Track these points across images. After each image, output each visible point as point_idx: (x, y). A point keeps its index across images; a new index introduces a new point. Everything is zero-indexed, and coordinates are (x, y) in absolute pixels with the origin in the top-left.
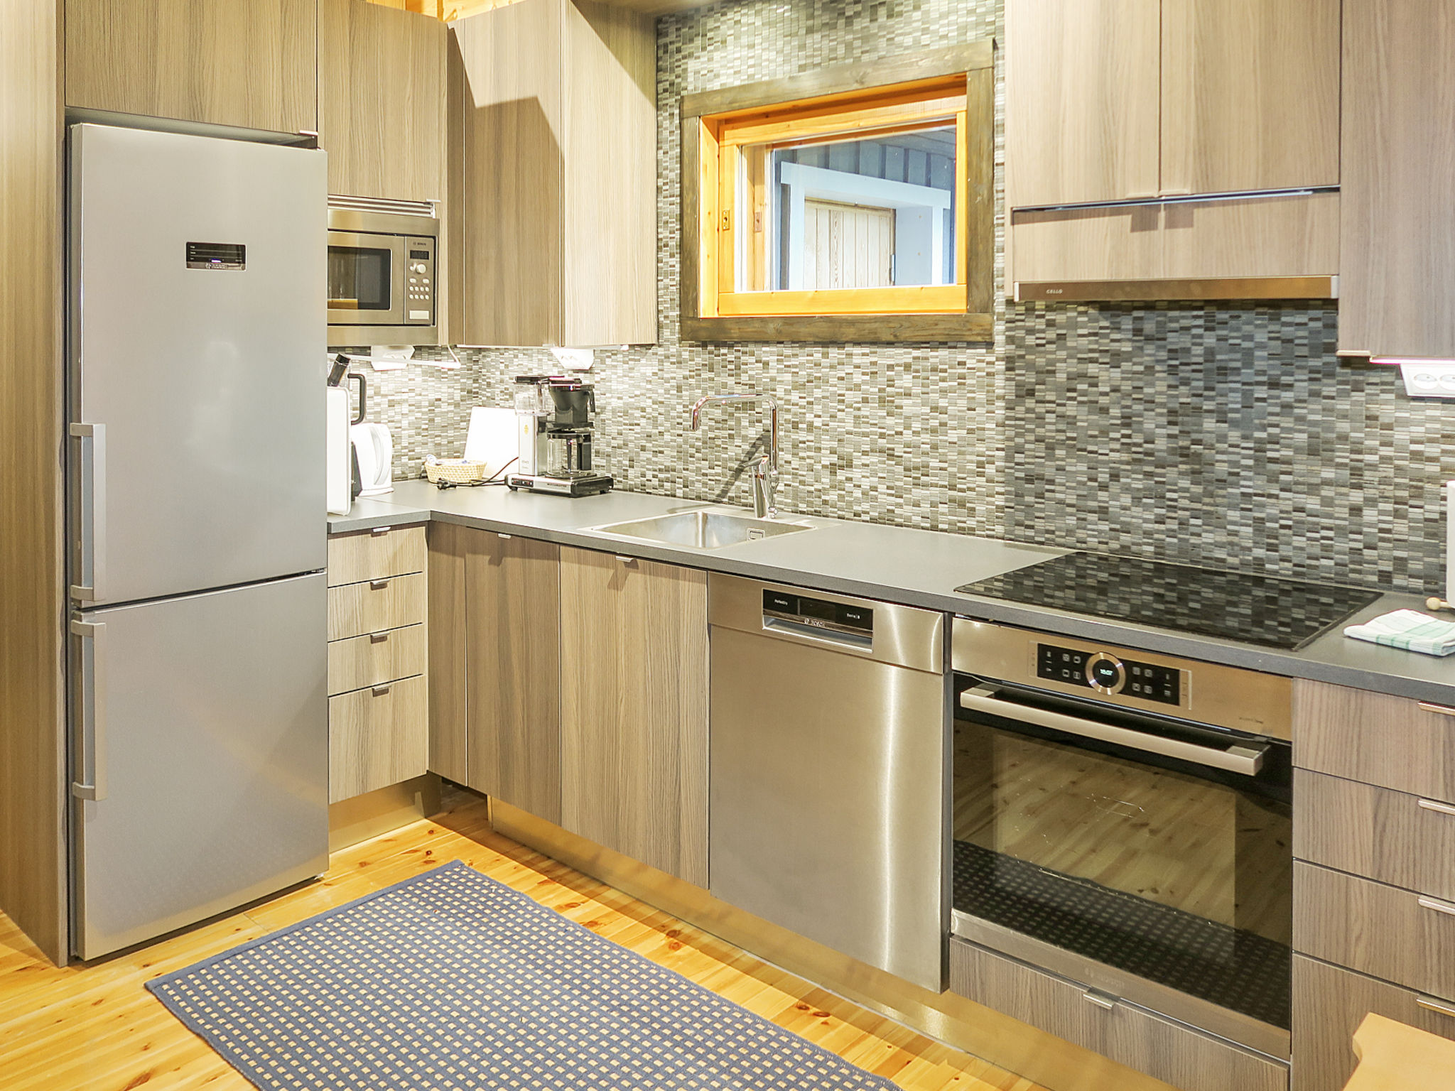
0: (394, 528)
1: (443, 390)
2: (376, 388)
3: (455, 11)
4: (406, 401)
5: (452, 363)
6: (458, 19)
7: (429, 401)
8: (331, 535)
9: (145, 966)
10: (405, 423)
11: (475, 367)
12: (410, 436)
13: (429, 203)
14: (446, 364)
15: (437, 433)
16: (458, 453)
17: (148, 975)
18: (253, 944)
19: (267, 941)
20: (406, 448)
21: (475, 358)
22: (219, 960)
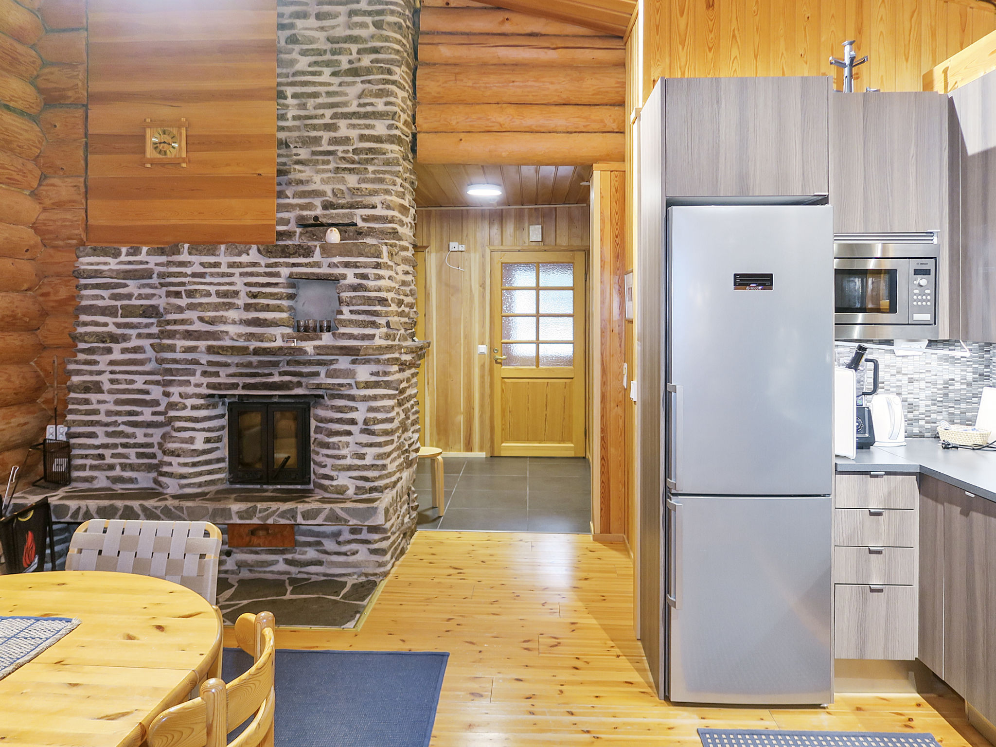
0: (888, 473)
1: (957, 372)
2: (898, 368)
3: (956, 83)
4: (923, 379)
5: (963, 352)
6: (959, 87)
7: (944, 380)
8: (837, 472)
9: (702, 718)
10: (922, 396)
11: (986, 356)
12: (927, 406)
13: (931, 233)
14: (957, 353)
15: (951, 405)
16: (970, 422)
17: (702, 724)
18: (767, 733)
19: (776, 734)
20: (923, 414)
21: (986, 349)
22: (743, 733)
